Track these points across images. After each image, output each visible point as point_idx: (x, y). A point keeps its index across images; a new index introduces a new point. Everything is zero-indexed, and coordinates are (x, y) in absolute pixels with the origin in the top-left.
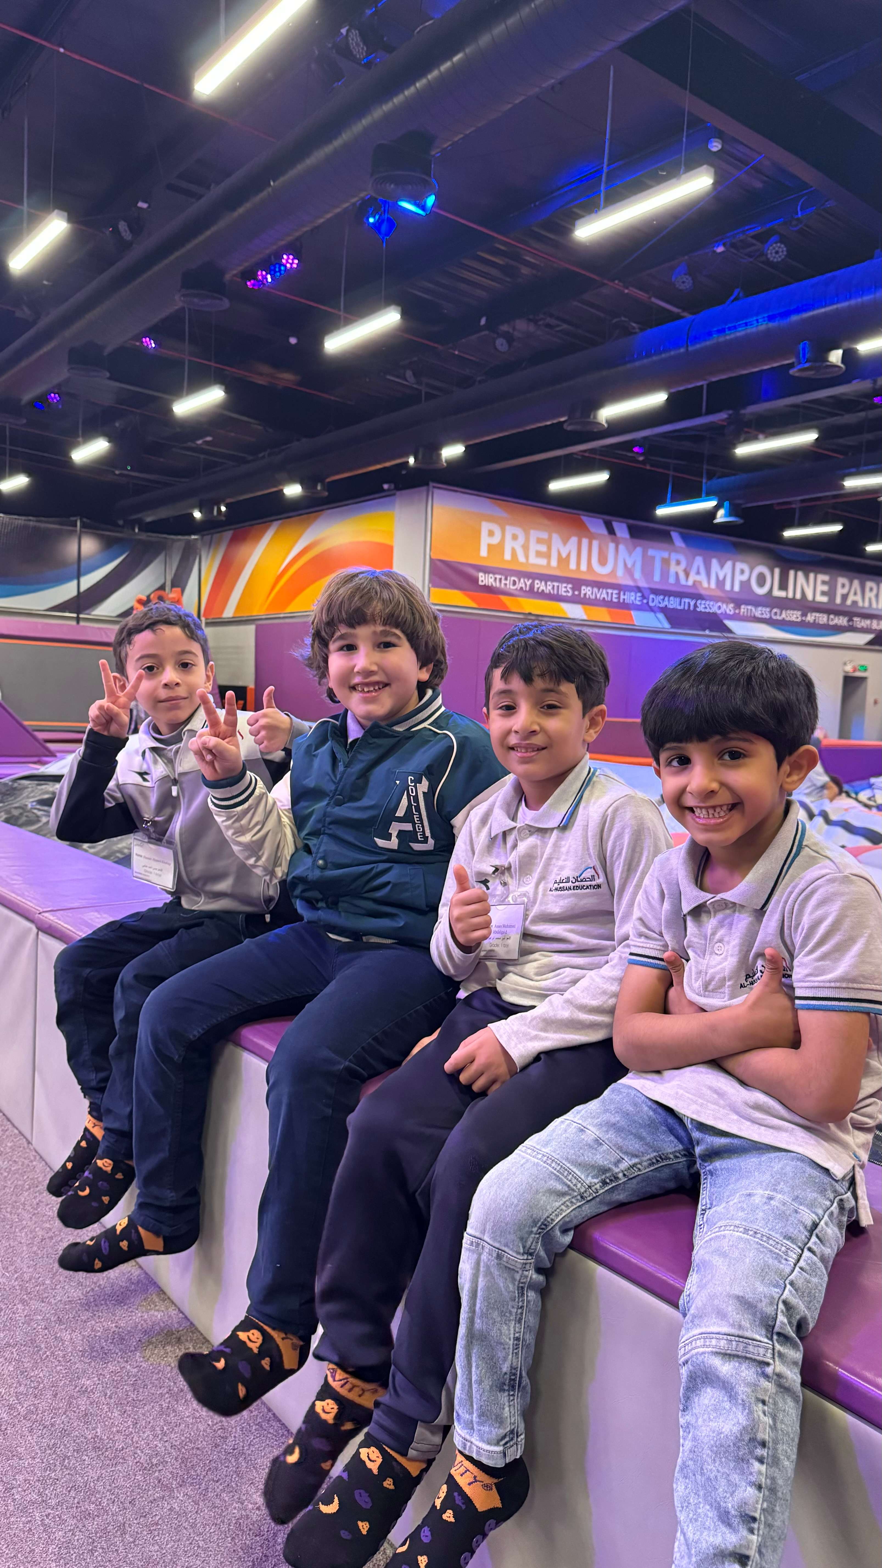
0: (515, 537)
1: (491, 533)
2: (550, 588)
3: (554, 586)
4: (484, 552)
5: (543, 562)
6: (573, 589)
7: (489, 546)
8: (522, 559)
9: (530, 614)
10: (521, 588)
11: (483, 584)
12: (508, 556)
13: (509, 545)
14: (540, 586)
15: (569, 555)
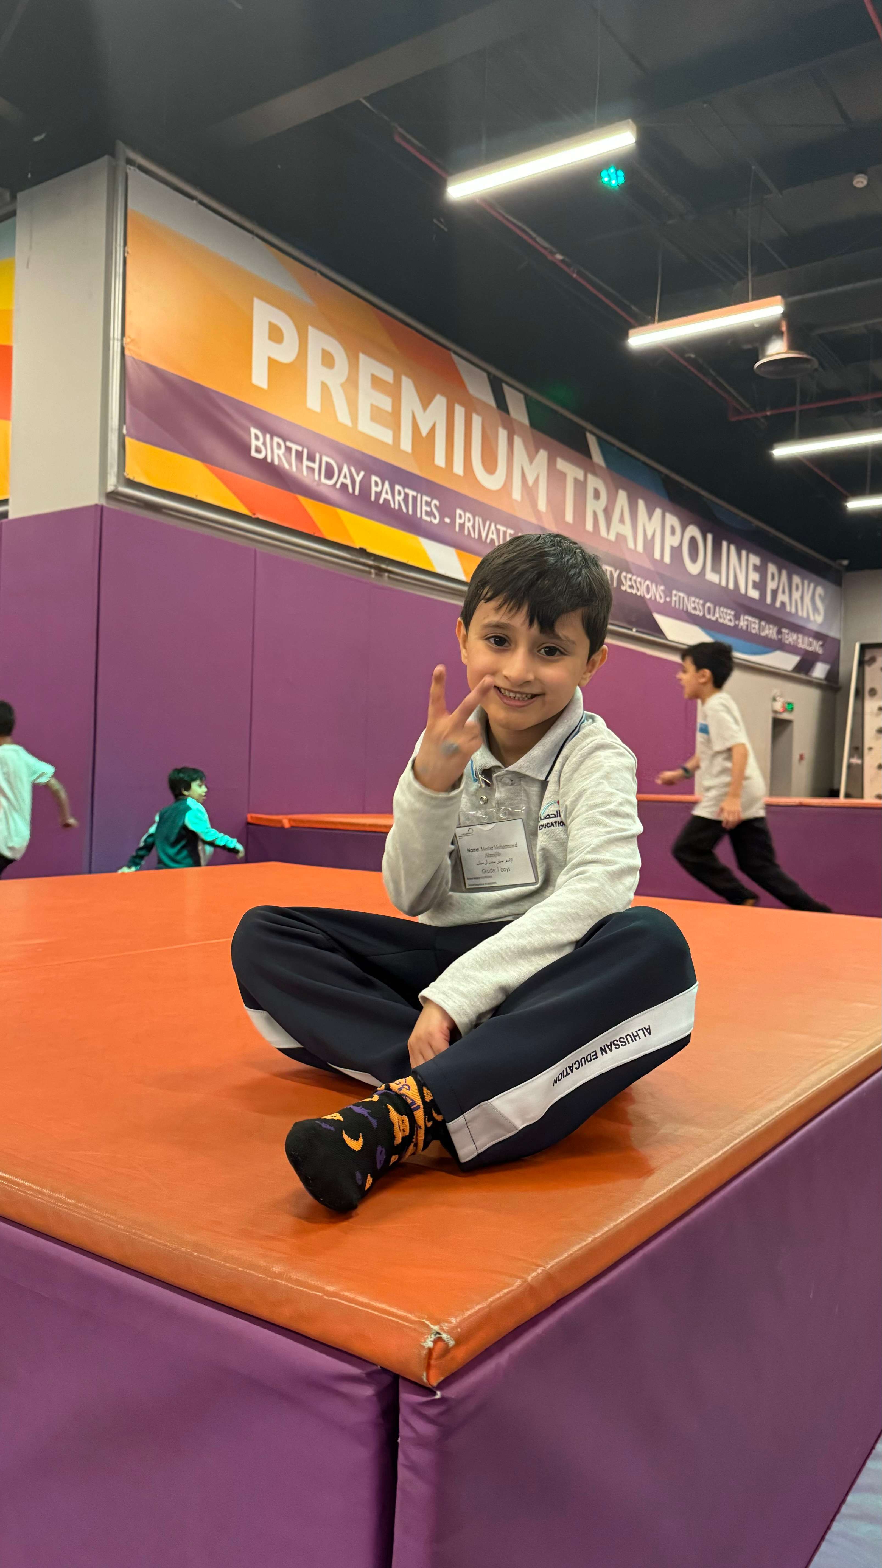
0: (328, 360)
1: (276, 334)
2: (399, 498)
3: (406, 495)
4: (260, 377)
5: (385, 435)
6: (441, 511)
7: (272, 363)
8: (343, 416)
9: (362, 552)
10: (344, 486)
11: (260, 456)
12: (313, 402)
13: (315, 373)
14: (379, 488)
15: (433, 430)
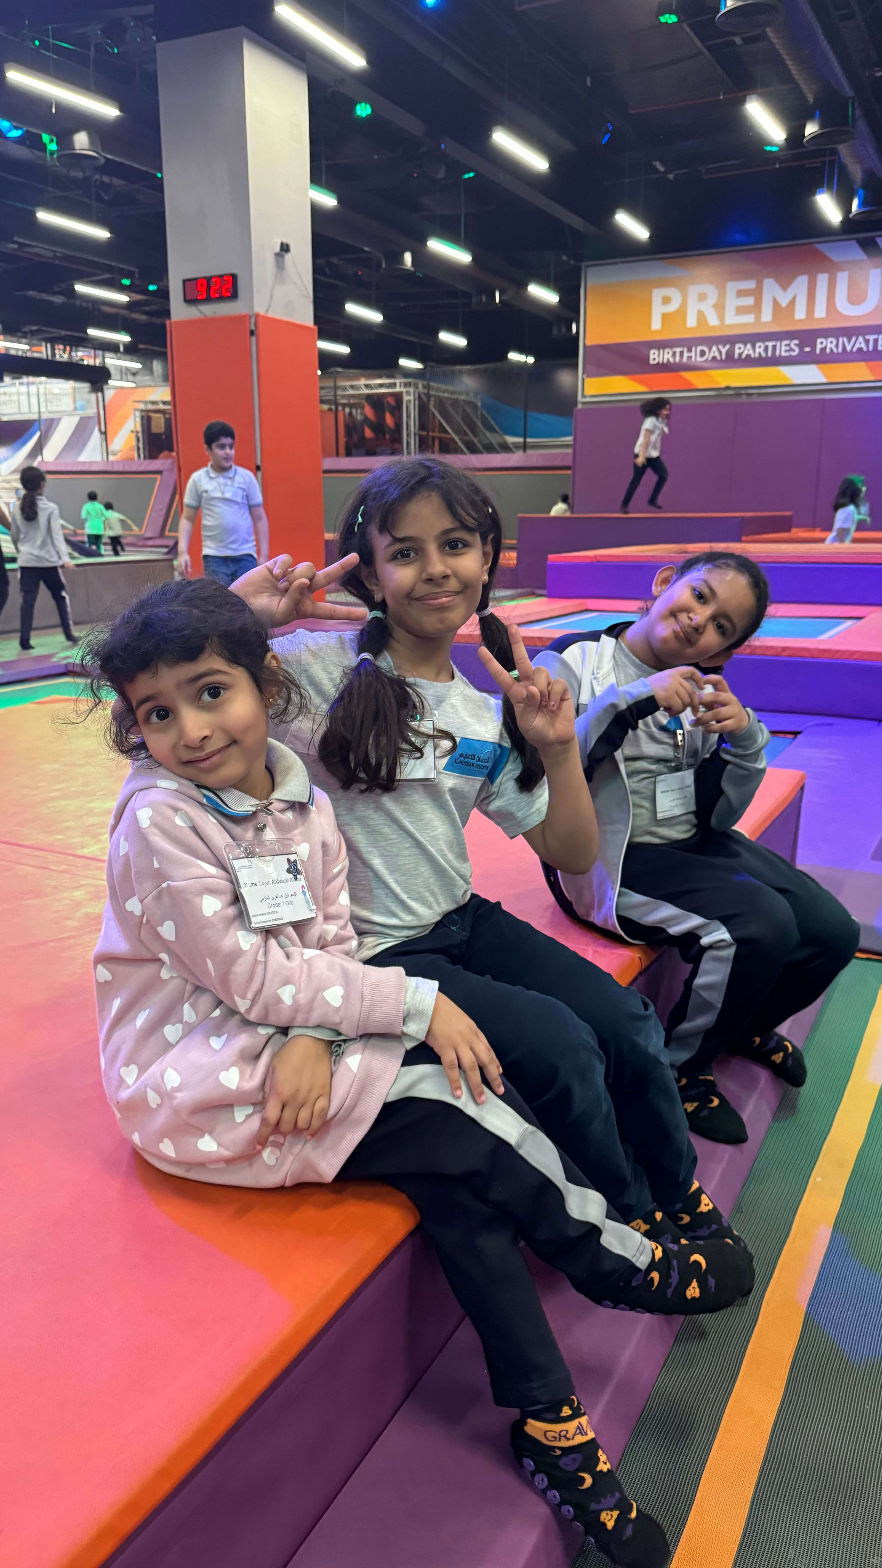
0: (702, 297)
1: (666, 300)
2: (760, 350)
3: (767, 347)
5: (750, 318)
6: (801, 346)
7: (665, 315)
8: (713, 321)
9: (728, 388)
10: (714, 358)
11: (656, 362)
12: (691, 321)
13: (693, 308)
14: (743, 350)
15: (793, 302)
